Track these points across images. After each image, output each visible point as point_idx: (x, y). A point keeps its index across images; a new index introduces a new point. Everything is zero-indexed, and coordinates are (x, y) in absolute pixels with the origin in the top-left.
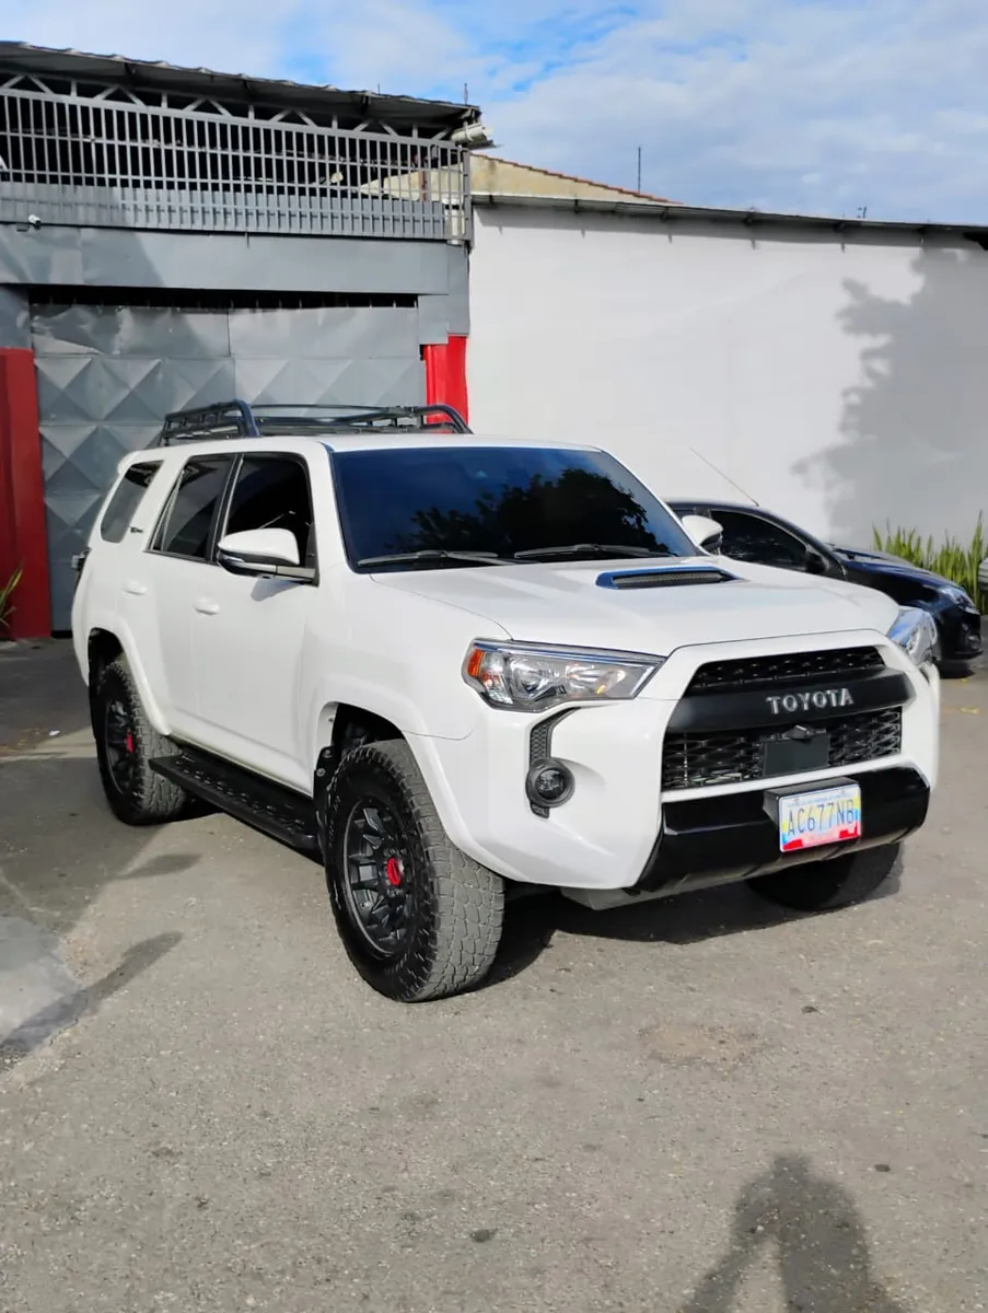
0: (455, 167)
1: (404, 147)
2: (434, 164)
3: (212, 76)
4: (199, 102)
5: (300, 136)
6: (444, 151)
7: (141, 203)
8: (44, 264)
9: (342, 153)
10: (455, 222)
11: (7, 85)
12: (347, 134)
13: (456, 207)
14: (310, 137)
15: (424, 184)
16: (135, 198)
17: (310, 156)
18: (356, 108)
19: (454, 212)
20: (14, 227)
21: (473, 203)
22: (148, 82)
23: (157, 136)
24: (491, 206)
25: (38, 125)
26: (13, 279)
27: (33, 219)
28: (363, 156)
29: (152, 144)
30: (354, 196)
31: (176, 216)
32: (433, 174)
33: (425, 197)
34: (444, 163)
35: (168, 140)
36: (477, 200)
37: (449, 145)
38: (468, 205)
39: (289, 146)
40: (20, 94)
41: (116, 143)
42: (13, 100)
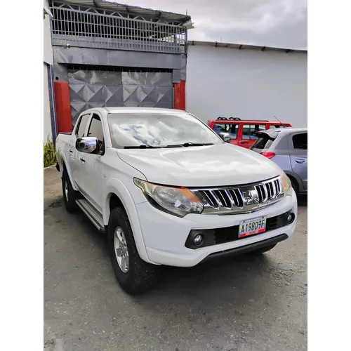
0: (183, 34)
2: (178, 33)
4: (114, 13)
8: (71, 58)
10: (183, 49)
11: (61, 6)
12: (153, 23)
13: (183, 45)
18: (157, 16)
20: (62, 47)
22: (99, 7)
24: (193, 45)
25: (69, 18)
26: (63, 62)
27: (68, 45)
29: (101, 24)
31: (107, 45)
33: (175, 42)
34: (181, 32)
35: (105, 24)
37: (182, 27)
38: (187, 44)
40: (64, 9)
41: (91, 24)
42: (62, 11)
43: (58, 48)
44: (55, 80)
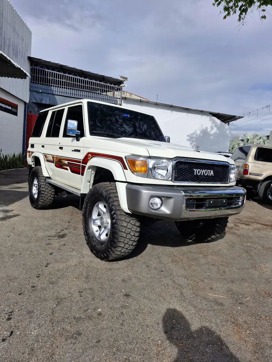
0: (119, 91)
1: (110, 86)
2: (116, 91)
3: (76, 69)
4: (74, 74)
5: (92, 82)
6: (118, 88)
7: (59, 90)
8: (42, 100)
9: (99, 86)
10: (119, 102)
11: (38, 67)
12: (100, 83)
13: (119, 98)
14: (93, 82)
15: (114, 94)
16: (58, 89)
17: (93, 86)
18: (103, 79)
19: (119, 99)
20: (37, 92)
21: (122, 98)
22: (64, 69)
23: (65, 79)
24: (125, 99)
25: (43, 75)
26: (35, 102)
27: (40, 91)
28: (103, 87)
29: (64, 80)
30: (97, 93)
31: (67, 94)
32: (116, 92)
33: (114, 96)
34: (118, 91)
35: (67, 80)
36: (123, 97)
37: (119, 87)
38: (121, 99)
39: (89, 84)
40: (40, 68)
41: (57, 79)
42: (39, 69)
43: (34, 93)
44: (29, 113)
